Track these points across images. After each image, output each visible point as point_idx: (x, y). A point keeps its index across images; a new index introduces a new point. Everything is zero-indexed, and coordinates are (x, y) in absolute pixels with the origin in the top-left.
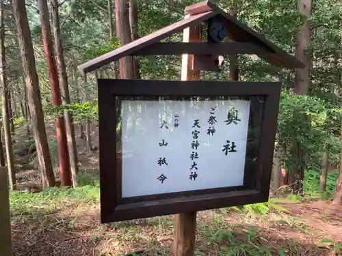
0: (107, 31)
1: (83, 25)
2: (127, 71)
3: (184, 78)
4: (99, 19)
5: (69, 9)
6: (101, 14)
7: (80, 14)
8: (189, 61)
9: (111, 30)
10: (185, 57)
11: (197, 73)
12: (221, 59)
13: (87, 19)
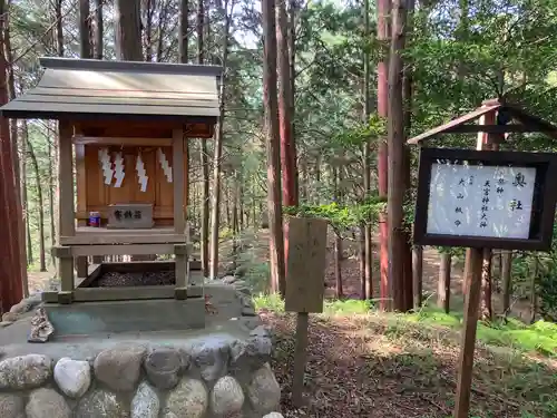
0: (359, 107)
1: (322, 100)
2: (394, 163)
3: (479, 148)
4: (347, 91)
5: (307, 78)
6: (351, 82)
7: (320, 85)
8: (484, 137)
9: (365, 105)
10: (480, 134)
11: (490, 146)
12: (506, 135)
13: (330, 91)
